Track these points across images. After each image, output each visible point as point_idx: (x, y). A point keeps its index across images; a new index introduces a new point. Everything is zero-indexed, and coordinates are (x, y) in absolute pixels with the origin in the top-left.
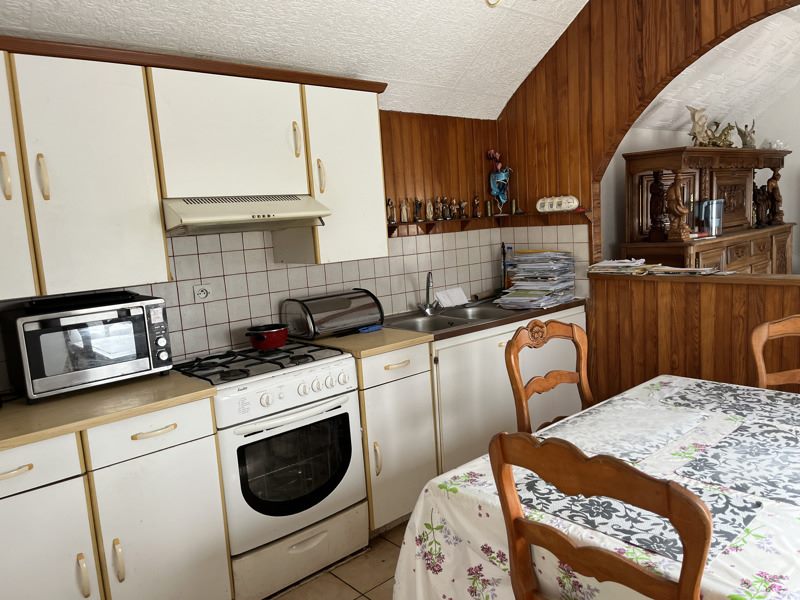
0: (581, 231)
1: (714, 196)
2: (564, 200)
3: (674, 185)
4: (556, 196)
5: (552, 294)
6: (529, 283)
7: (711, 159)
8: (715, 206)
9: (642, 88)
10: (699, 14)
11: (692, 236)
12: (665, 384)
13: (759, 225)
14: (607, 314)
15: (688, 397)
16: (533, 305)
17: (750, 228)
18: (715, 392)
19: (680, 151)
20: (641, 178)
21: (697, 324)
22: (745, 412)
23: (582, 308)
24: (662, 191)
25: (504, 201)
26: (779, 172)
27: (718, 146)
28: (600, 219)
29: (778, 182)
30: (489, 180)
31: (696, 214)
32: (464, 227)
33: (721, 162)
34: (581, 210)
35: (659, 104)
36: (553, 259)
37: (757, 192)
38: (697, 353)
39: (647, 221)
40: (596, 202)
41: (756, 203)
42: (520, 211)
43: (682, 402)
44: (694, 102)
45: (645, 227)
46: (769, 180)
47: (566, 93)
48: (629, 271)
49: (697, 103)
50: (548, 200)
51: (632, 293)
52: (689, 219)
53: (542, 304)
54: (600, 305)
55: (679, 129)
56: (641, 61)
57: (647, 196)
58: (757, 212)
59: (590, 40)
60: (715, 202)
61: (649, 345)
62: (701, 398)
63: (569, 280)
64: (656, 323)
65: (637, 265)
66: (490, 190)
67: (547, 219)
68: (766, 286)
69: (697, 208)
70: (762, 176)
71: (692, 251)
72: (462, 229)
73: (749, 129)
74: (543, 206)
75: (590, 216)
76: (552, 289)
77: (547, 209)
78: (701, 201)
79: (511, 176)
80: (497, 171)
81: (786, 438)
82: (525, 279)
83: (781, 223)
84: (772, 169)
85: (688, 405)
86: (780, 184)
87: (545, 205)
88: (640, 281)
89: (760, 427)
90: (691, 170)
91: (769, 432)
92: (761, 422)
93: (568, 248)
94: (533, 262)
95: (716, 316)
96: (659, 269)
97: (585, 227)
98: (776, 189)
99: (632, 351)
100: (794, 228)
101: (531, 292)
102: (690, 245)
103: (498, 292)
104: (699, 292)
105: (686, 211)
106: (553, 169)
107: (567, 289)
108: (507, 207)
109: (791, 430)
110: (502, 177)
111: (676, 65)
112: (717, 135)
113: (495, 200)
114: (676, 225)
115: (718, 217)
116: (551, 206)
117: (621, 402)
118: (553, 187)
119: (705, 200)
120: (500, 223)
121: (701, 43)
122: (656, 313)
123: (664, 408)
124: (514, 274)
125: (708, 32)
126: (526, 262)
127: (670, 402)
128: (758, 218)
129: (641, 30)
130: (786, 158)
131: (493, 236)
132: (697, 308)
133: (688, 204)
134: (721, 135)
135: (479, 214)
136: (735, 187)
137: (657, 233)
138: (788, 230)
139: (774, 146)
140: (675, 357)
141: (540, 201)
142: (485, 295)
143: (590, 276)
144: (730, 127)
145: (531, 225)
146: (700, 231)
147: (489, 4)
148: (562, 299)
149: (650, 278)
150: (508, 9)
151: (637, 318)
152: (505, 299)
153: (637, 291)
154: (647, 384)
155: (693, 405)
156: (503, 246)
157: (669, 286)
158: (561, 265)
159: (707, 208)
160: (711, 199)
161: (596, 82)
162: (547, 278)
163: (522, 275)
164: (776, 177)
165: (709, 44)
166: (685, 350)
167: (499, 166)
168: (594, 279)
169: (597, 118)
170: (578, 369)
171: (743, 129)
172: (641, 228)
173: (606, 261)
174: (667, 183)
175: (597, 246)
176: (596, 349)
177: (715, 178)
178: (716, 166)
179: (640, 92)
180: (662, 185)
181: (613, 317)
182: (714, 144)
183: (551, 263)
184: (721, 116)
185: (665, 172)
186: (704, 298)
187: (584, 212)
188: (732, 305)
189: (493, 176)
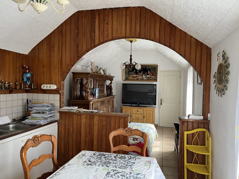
0: (57, 96)
1: (97, 87)
2: (52, 86)
3: (86, 83)
4: (49, 84)
5: (46, 119)
6: (37, 114)
7: (96, 77)
8: (97, 90)
9: (78, 54)
10: (95, 36)
11: (91, 98)
12: (84, 155)
13: (108, 95)
14: (65, 124)
15: (91, 160)
16: (38, 123)
17: (105, 96)
18: (99, 157)
19: (88, 73)
20: (77, 80)
21: (93, 128)
22: (108, 165)
23: (57, 123)
24: (83, 84)
25: (29, 84)
26: (112, 82)
27: (98, 73)
28: (64, 93)
29: (112, 84)
30: (23, 75)
31: (92, 92)
32: (11, 92)
33: (99, 78)
34: (57, 90)
35: (83, 59)
36: (47, 106)
37: (107, 87)
38: (92, 137)
39: (79, 93)
40: (63, 87)
41: (107, 90)
42: (35, 88)
43: (89, 163)
44: (92, 60)
45: (78, 95)
46: (110, 84)
47: (53, 50)
48: (72, 111)
49: (93, 61)
50: (46, 85)
51: (73, 118)
52: (90, 93)
53: (42, 123)
54: (63, 122)
55: (88, 67)
56: (78, 45)
57: (79, 86)
58: (107, 92)
59: (62, 36)
60: (97, 89)
61: (78, 134)
62: (95, 160)
63: (52, 113)
64: (81, 128)
65: (75, 109)
66: (23, 79)
67: (45, 92)
68: (111, 116)
69: (92, 90)
70: (108, 82)
71: (91, 103)
72: (10, 93)
73: (105, 69)
74: (44, 87)
75: (60, 92)
76: (46, 117)
77: (45, 88)
78: (93, 88)
79: (32, 75)
80: (26, 73)
81: (121, 175)
82: (36, 113)
83: (113, 95)
84: (111, 81)
85: (91, 164)
86: (112, 85)
87: (45, 87)
88: (76, 114)
89: (113, 171)
90: (91, 79)
91: (116, 173)
92: (113, 169)
93: (52, 102)
94: (39, 107)
95: (98, 125)
96: (82, 110)
97: (59, 95)
98: (111, 86)
99: (73, 137)
100: (115, 96)
101: (38, 118)
102: (91, 101)
103: (24, 118)
104: (93, 118)
105: (90, 91)
106: (48, 74)
107: (51, 117)
108: (30, 86)
109: (122, 171)
110: (29, 75)
111: (88, 49)
112: (98, 70)
113: (25, 83)
114: (87, 95)
115: (98, 93)
116: (47, 87)
117: (68, 167)
118: (48, 80)
119: (95, 88)
120: (27, 91)
121: (95, 44)
122: (81, 125)
123: (83, 167)
124: (31, 111)
125: (97, 42)
126: (36, 107)
127: (85, 164)
128: (107, 93)
129: (78, 36)
130: (113, 78)
131: (24, 96)
132: (93, 123)
133: (90, 89)
134: (98, 71)
135: (18, 88)
136: (102, 85)
137: (82, 97)
138: (114, 97)
139: (111, 75)
140: (86, 139)
141: (43, 85)
142: (18, 119)
143: (60, 112)
144: (101, 69)
145: (39, 93)
146: (93, 97)
147: (20, 10)
148: (49, 120)
149: (79, 113)
150: (33, 17)
151: (75, 126)
152: (27, 121)
153: (75, 117)
154: (77, 156)
155: (93, 164)
156: (27, 100)
157: (85, 115)
158: (50, 108)
159: (95, 90)
160: (96, 88)
161: (64, 48)
162: (44, 113)
163: (34, 111)
164: (111, 83)
165: (97, 45)
166: (89, 136)
167: (27, 71)
168: (61, 113)
169: (64, 60)
170: (53, 153)
171: (104, 69)
172: (77, 95)
173: (65, 107)
174: (85, 82)
175: (62, 102)
176: (61, 137)
177: (97, 82)
178: (97, 79)
179: (77, 55)
180: (83, 83)
181: (67, 126)
182: (97, 73)
183: (46, 107)
184: (98, 65)
185: (84, 79)
186: (95, 120)
187: (58, 90)
188: (102, 122)
189: (24, 74)
